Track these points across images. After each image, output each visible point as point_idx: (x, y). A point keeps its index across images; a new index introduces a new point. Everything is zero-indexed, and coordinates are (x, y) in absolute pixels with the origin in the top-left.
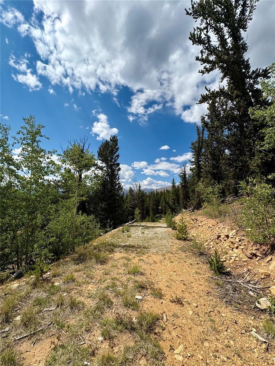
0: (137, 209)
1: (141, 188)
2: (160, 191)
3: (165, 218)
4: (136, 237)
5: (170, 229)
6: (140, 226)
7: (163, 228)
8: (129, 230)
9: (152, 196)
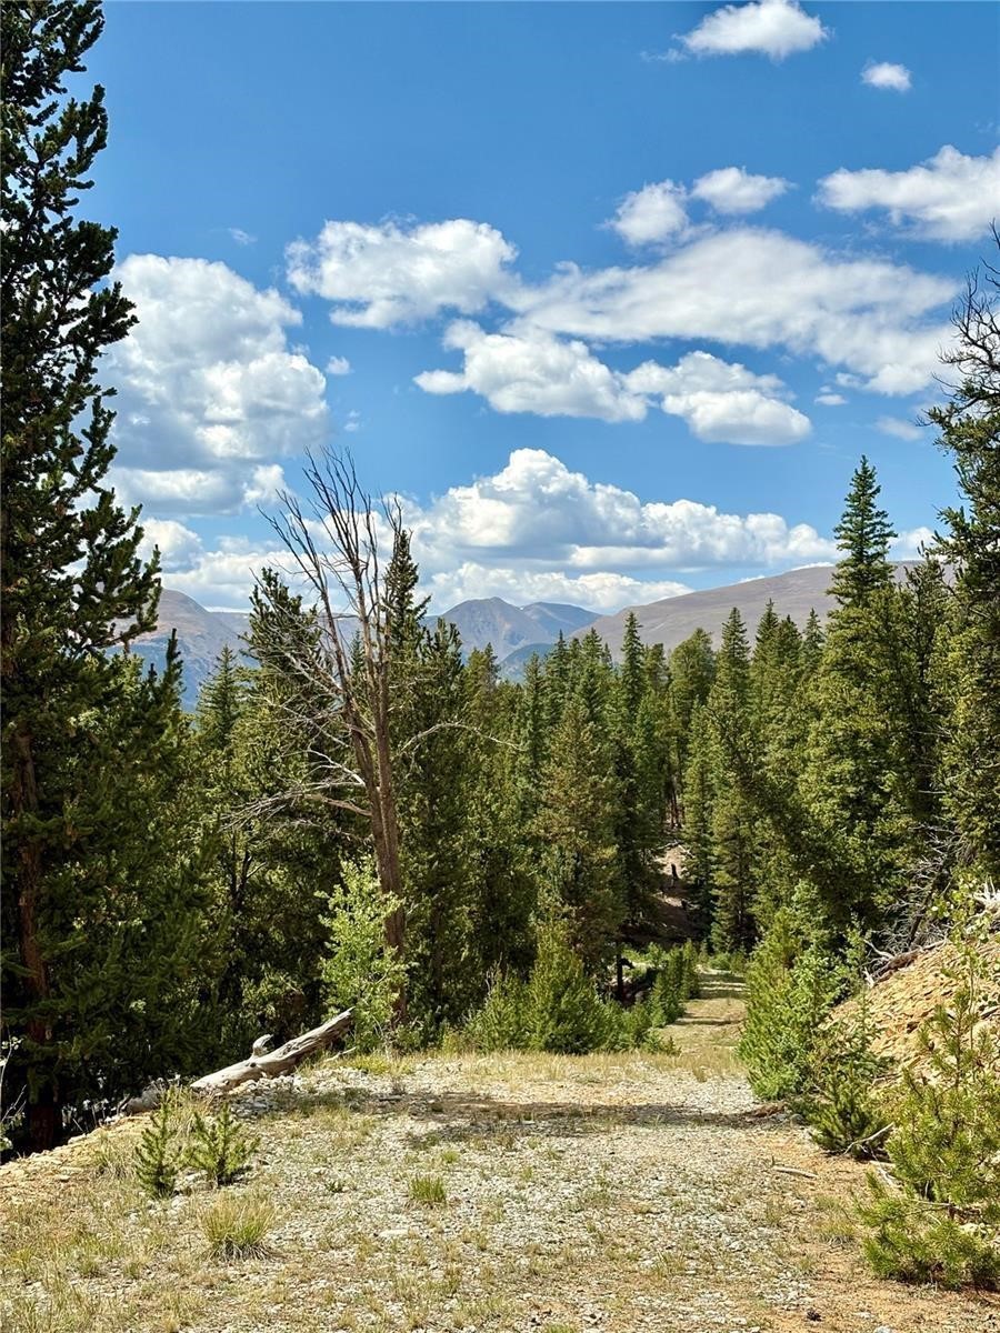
0: (361, 876)
1: (417, 595)
2: (687, 636)
3: (739, 1007)
4: (328, 1245)
5: (797, 1146)
6: (394, 1102)
7: (705, 1132)
8: (242, 1153)
9: (574, 705)
